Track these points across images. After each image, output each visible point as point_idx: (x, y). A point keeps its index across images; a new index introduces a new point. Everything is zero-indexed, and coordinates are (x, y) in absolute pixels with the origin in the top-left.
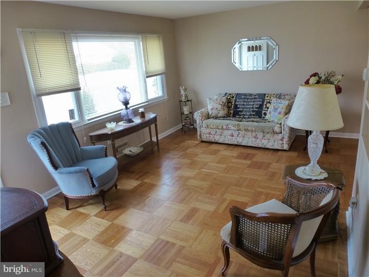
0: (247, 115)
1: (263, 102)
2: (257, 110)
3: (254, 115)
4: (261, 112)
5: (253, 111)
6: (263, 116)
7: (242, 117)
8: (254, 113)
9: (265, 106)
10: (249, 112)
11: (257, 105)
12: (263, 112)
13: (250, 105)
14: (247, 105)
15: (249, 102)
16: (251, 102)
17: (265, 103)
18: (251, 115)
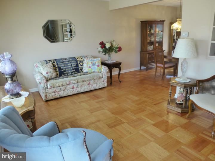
0: (69, 73)
1: (77, 62)
2: (75, 68)
3: (74, 72)
4: (78, 69)
5: (73, 69)
6: (80, 71)
7: (66, 75)
8: (74, 71)
9: (79, 65)
10: (70, 70)
11: (74, 65)
12: (80, 68)
13: (69, 65)
14: (67, 66)
15: (67, 64)
16: (69, 63)
17: (79, 63)
18: (72, 72)
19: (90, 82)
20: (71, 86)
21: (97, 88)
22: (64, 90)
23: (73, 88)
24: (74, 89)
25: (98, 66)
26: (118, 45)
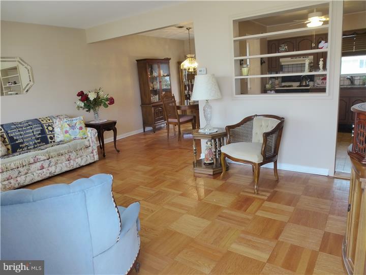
0: (31, 145)
1: (42, 126)
2: (40, 136)
3: (39, 143)
4: (46, 137)
5: (37, 139)
6: (50, 140)
7: (25, 149)
8: (39, 141)
9: (47, 130)
10: (31, 141)
11: (37, 131)
12: (49, 136)
13: (29, 133)
14: (25, 134)
15: (25, 130)
16: (27, 130)
17: (46, 128)
18: (35, 143)
19: (70, 155)
20: (38, 165)
21: (83, 164)
22: (26, 174)
23: (42, 168)
24: (44, 170)
25: (81, 128)
26: (108, 95)
